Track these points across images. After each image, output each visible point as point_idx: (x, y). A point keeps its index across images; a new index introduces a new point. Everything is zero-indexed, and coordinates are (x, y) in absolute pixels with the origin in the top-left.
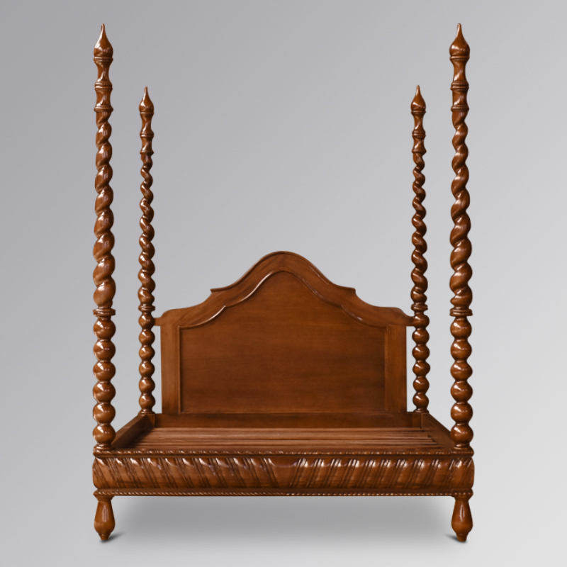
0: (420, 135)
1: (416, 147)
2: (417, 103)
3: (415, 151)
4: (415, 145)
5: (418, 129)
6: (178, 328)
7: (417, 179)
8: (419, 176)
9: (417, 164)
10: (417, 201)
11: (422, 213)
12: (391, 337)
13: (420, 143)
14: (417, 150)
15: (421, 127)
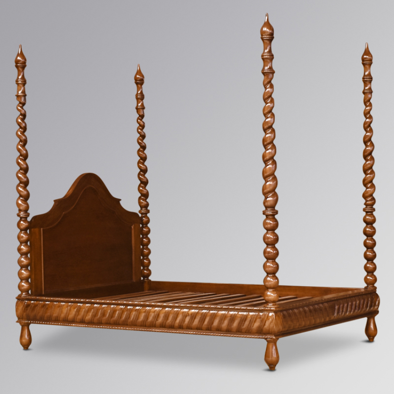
5: (140, 93)
6: (42, 229)
7: (140, 125)
8: (142, 123)
9: (140, 116)
10: (141, 140)
11: (144, 147)
12: (135, 232)
13: (142, 102)
14: (141, 107)
15: (142, 92)
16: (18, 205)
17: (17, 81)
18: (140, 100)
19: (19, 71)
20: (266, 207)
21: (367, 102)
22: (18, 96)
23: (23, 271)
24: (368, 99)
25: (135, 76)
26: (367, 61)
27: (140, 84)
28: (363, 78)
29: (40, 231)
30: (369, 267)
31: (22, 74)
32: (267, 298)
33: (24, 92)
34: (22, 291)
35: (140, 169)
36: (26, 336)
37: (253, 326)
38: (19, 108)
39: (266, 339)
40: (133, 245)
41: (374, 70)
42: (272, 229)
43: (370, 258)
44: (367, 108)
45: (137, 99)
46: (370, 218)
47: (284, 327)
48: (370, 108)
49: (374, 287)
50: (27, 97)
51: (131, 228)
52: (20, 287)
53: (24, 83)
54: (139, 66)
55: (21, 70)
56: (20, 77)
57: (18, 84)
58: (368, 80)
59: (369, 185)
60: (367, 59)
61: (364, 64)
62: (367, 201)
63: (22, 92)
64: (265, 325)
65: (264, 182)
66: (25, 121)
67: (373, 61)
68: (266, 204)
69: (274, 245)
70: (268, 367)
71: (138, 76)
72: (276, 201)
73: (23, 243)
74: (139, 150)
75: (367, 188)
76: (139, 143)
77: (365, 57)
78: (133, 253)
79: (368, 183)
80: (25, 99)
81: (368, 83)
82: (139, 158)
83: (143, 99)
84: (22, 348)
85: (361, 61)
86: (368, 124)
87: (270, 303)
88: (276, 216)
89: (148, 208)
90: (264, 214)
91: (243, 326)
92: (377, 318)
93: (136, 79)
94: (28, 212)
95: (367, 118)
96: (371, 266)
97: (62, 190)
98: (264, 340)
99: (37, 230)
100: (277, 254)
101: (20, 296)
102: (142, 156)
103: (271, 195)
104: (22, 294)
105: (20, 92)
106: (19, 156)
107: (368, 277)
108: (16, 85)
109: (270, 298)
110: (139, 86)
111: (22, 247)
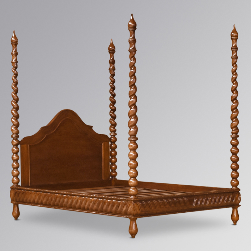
0: (112, 62)
1: (111, 67)
2: (111, 47)
3: (111, 69)
4: (110, 66)
5: (112, 59)
6: (29, 145)
7: (112, 81)
8: (113, 80)
9: (111, 75)
10: (112, 90)
11: (114, 95)
12: (104, 147)
13: (113, 66)
14: (112, 69)
15: (113, 59)
16: (12, 130)
17: (12, 53)
18: (112, 64)
19: (13, 47)
20: (131, 136)
21: (234, 64)
22: (12, 62)
23: (14, 171)
24: (234, 62)
25: (109, 48)
26: (235, 37)
27: (112, 53)
28: (232, 49)
29: (28, 146)
30: (233, 174)
31: (15, 49)
32: (130, 192)
33: (16, 60)
34: (14, 183)
35: (111, 109)
36: (16, 212)
37: (123, 210)
38: (13, 70)
39: (129, 218)
40: (103, 156)
41: (239, 43)
42: (134, 149)
43: (235, 169)
44: (233, 68)
45: (110, 63)
46: (234, 142)
47: (142, 211)
48: (236, 68)
49: (237, 188)
50: (18, 63)
51: (102, 145)
52: (13, 181)
53: (16, 54)
54: (112, 40)
55: (14, 46)
56: (14, 51)
57: (12, 55)
58: (235, 49)
59: (234, 120)
60: (233, 36)
61: (232, 39)
62: (233, 130)
63: (15, 60)
64: (128, 209)
65: (129, 119)
66: (17, 78)
67: (238, 37)
68: (130, 134)
69: (135, 159)
70: (131, 236)
71: (110, 47)
72: (136, 132)
73: (15, 154)
74: (111, 97)
75: (233, 122)
76: (111, 93)
77: (232, 34)
78: (103, 161)
79: (234, 118)
80: (17, 65)
81: (234, 52)
82: (111, 102)
83: (114, 64)
84: (14, 219)
85: (230, 37)
86: (234, 78)
87: (132, 196)
88: (137, 142)
89: (116, 132)
90: (129, 140)
91: (118, 209)
92: (239, 209)
93: (109, 49)
94: (19, 134)
95: (233, 75)
96: (235, 174)
97: (46, 121)
98: (128, 218)
99: (25, 145)
100: (137, 165)
101: (12, 186)
102: (112, 101)
103: (133, 128)
104: (14, 185)
105: (14, 60)
106: (13, 100)
107: (233, 181)
108: (12, 56)
109: (132, 192)
110: (111, 54)
111: (14, 156)
